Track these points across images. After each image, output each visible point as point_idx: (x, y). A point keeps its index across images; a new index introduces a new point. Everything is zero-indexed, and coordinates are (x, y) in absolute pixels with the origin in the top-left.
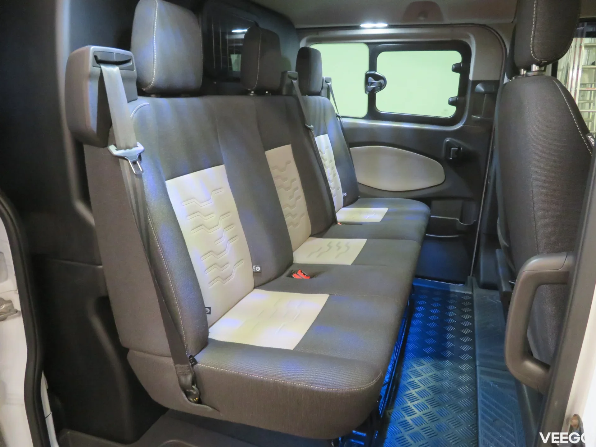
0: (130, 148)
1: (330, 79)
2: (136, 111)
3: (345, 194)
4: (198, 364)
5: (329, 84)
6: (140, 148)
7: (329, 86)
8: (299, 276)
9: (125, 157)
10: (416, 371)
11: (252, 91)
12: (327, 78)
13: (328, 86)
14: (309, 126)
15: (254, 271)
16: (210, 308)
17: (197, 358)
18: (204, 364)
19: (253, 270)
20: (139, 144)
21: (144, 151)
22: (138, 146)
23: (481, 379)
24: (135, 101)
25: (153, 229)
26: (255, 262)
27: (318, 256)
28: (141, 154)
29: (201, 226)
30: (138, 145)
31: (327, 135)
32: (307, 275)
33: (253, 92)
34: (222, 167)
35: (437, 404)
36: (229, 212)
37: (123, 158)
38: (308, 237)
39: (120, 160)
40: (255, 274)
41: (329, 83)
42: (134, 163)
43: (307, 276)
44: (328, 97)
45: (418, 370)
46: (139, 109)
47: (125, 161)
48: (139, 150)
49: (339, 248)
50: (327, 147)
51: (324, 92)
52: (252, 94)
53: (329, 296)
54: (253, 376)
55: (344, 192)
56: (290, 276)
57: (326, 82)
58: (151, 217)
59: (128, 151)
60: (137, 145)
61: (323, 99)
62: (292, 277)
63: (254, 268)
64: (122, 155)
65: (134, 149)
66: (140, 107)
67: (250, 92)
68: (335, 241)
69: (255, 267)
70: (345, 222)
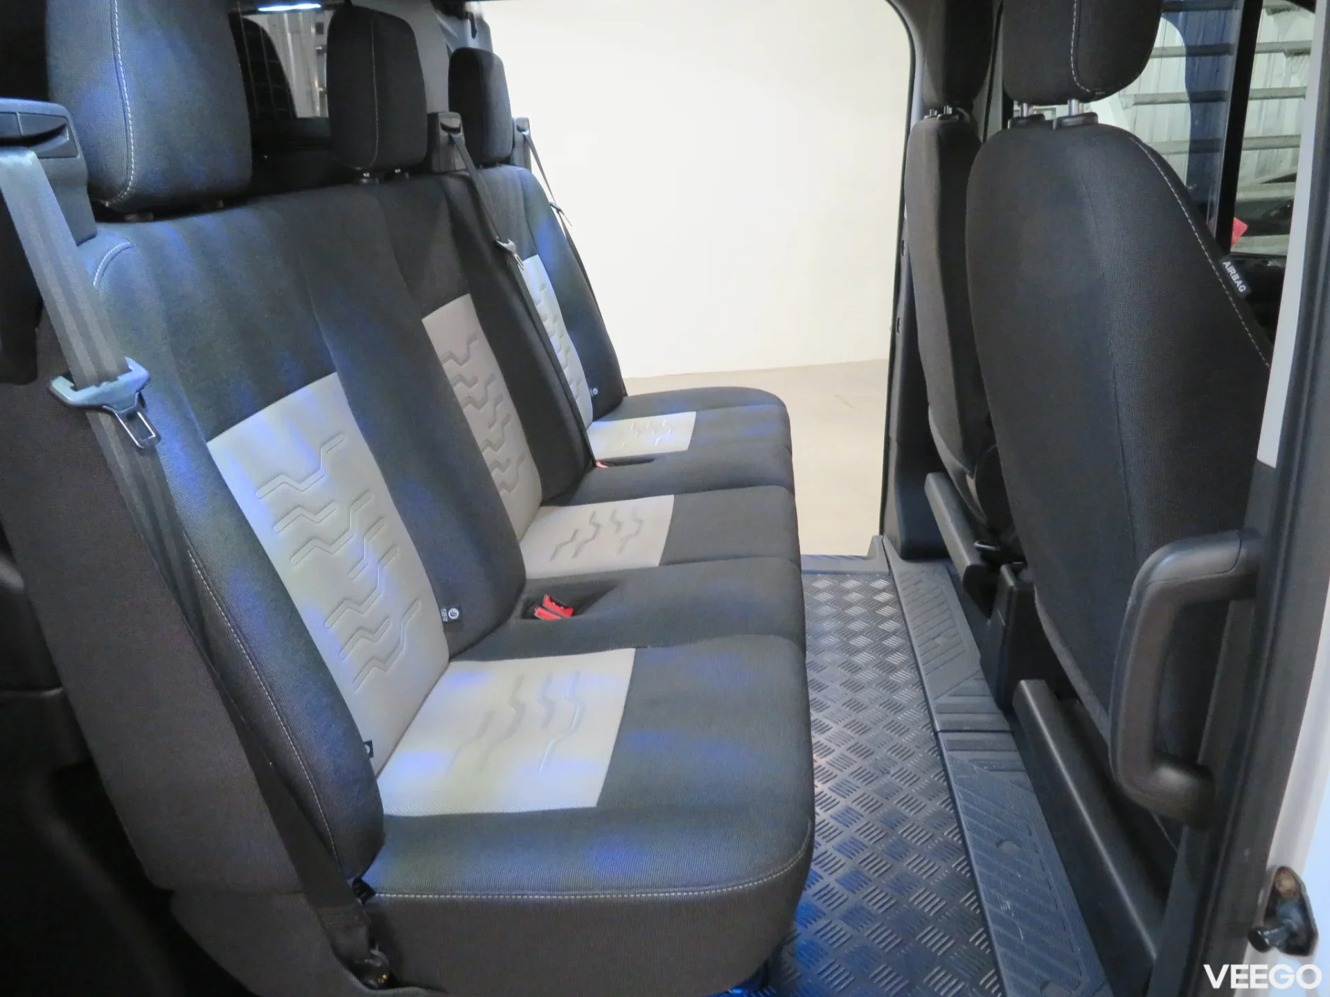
0: (111, 378)
1: (527, 121)
2: (104, 271)
3: (596, 391)
4: (377, 895)
5: (526, 133)
6: (138, 372)
7: (527, 138)
8: (549, 613)
9: (104, 407)
10: (821, 768)
11: (366, 172)
12: (519, 120)
13: (524, 136)
14: (505, 245)
15: (446, 620)
16: (370, 743)
17: (368, 878)
18: (392, 890)
19: (442, 618)
20: (132, 364)
21: (149, 380)
22: (130, 370)
23: (952, 759)
24: (91, 241)
25: (208, 585)
26: (445, 600)
27: (576, 555)
28: (143, 392)
29: (310, 540)
30: (130, 367)
31: (537, 257)
32: (565, 604)
33: (367, 175)
34: (333, 380)
35: (881, 832)
36: (366, 491)
37: (98, 408)
38: (539, 509)
39: (89, 414)
40: (449, 626)
41: (524, 131)
42: (131, 417)
43: (566, 608)
44: (527, 165)
45: (823, 766)
46: (111, 264)
47: (104, 419)
48: (136, 381)
49: (619, 525)
50: (543, 287)
51: (517, 155)
52: (365, 181)
53: (636, 652)
54: (526, 897)
55: (591, 386)
56: (527, 614)
57: (520, 130)
58: (197, 553)
59: (106, 386)
60: (127, 366)
61: (518, 171)
62: (535, 618)
63: (444, 614)
64: (95, 403)
65: (124, 379)
66: (112, 259)
67: (360, 175)
68: (604, 510)
69: (445, 610)
70: (613, 459)
